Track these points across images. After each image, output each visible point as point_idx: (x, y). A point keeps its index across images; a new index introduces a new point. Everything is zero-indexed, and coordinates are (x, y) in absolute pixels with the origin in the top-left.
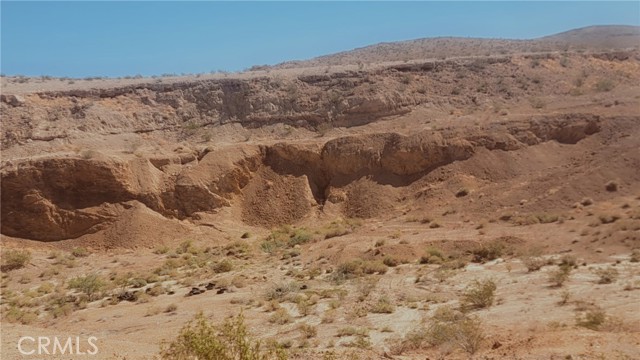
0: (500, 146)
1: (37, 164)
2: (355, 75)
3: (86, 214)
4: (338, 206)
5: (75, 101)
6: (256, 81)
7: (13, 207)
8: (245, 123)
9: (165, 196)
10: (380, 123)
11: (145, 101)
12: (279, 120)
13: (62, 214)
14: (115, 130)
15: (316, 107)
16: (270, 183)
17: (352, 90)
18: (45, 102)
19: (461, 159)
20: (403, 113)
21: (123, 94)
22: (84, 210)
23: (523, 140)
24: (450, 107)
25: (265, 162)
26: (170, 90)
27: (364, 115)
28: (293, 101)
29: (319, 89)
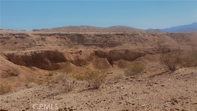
0: (151, 54)
1: (46, 51)
2: (109, 35)
3: (58, 64)
4: (116, 65)
5: (41, 37)
6: (85, 35)
7: (40, 62)
8: (84, 45)
9: (75, 61)
10: (117, 47)
11: (57, 38)
12: (93, 45)
13: (52, 64)
14: (53, 45)
15: (101, 42)
16: (98, 59)
17: (109, 39)
18: (34, 36)
19: (143, 56)
20: (121, 45)
21: (52, 35)
22: (58, 63)
23: (156, 53)
24: (131, 44)
25: (96, 54)
26: (63, 35)
27: (113, 45)
28: (95, 40)
29: (100, 38)
